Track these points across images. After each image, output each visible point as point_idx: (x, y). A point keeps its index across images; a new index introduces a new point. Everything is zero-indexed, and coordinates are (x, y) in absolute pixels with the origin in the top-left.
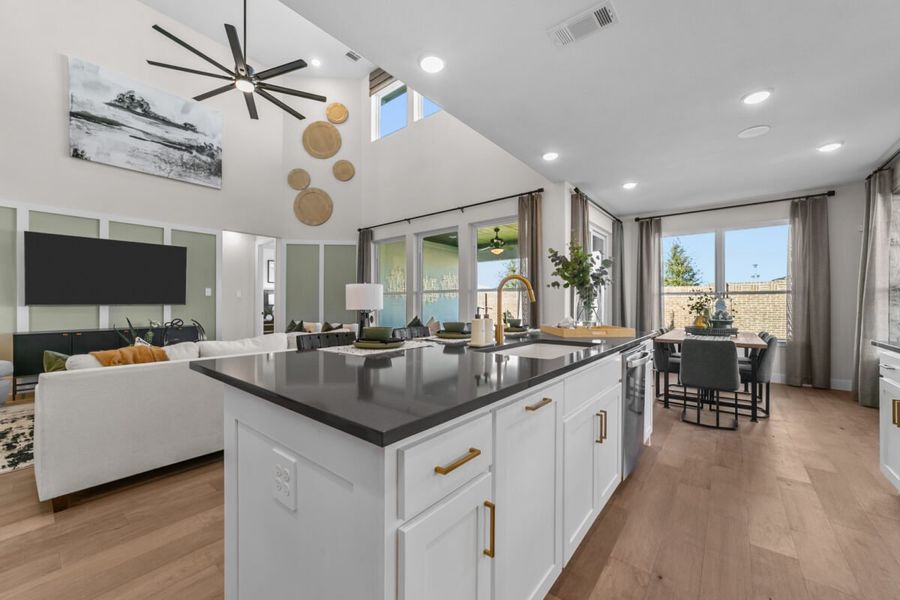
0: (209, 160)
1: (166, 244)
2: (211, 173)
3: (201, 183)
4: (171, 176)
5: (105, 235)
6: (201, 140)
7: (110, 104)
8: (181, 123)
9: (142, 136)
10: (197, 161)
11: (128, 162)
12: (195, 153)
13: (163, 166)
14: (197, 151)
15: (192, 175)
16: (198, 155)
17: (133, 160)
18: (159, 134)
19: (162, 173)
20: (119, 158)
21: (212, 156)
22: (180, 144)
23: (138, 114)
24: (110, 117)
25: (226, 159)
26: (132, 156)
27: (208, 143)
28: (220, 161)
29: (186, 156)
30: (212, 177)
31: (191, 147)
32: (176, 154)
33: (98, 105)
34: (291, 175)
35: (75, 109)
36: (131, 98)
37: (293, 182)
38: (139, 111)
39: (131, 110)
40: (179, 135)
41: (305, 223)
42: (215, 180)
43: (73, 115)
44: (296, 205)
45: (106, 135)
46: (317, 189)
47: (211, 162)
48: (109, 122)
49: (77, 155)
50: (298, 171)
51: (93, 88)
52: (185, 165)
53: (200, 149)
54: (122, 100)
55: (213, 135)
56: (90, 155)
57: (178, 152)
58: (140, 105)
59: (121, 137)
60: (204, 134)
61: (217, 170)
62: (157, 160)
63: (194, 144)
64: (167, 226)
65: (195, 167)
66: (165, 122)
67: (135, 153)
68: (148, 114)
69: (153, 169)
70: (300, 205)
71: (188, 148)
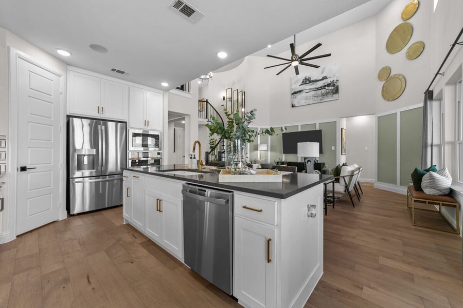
0: (333, 88)
1: (317, 129)
2: (334, 93)
3: (330, 100)
4: (318, 101)
5: (300, 130)
6: (328, 81)
7: (300, 85)
8: (321, 78)
9: (309, 91)
10: (328, 91)
11: (305, 103)
12: (326, 88)
13: (315, 98)
14: (328, 86)
15: (326, 98)
16: (328, 88)
17: (307, 101)
18: (314, 87)
19: (315, 102)
20: (303, 102)
21: (334, 85)
22: (321, 87)
24: (300, 89)
25: (341, 85)
26: (306, 100)
27: (332, 81)
28: (338, 86)
29: (323, 91)
30: (334, 95)
31: (325, 86)
33: (298, 87)
34: (379, 73)
35: (293, 92)
36: (306, 79)
37: (380, 77)
38: (308, 82)
39: (305, 84)
40: (320, 84)
41: (388, 100)
42: (336, 96)
43: (292, 94)
44: (383, 91)
45: (299, 96)
46: (395, 75)
47: (333, 89)
48: (300, 91)
49: (293, 106)
50: (383, 69)
51: (296, 83)
52: (323, 95)
53: (329, 85)
54: (303, 82)
55: (334, 76)
56: (296, 105)
57: (320, 91)
58: (308, 80)
59: (303, 95)
60: (330, 77)
61: (336, 91)
62: (313, 98)
63: (326, 84)
64: (317, 123)
65: (327, 94)
66: (316, 81)
67: (306, 98)
68: (310, 82)
69: (312, 102)
70: (385, 90)
71: (324, 87)
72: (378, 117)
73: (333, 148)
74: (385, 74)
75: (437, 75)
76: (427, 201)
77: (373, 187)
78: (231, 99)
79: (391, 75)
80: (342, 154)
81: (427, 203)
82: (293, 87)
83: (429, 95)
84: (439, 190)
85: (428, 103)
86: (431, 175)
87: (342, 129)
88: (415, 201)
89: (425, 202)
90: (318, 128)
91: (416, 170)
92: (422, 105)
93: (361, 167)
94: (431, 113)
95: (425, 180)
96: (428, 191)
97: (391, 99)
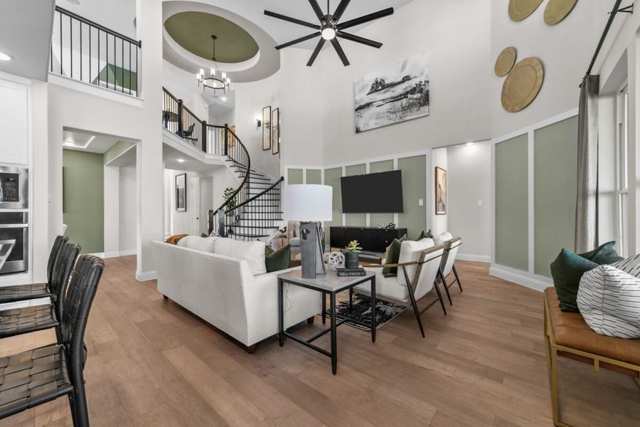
0: (419, 95)
1: (394, 170)
2: (421, 105)
3: (415, 116)
4: (397, 121)
5: (368, 172)
6: (413, 83)
7: (368, 94)
8: (400, 79)
9: (381, 103)
10: (411, 101)
11: (376, 124)
12: (409, 96)
13: (392, 116)
14: (411, 93)
15: (409, 114)
16: (412, 96)
17: (377, 121)
18: (389, 96)
19: (392, 122)
20: (372, 125)
21: (421, 91)
22: (401, 95)
23: (380, 90)
24: (368, 101)
25: (433, 89)
26: (377, 119)
27: (417, 83)
28: (428, 91)
29: (404, 101)
30: (421, 109)
31: (407, 93)
32: (398, 104)
33: (364, 98)
34: (497, 62)
35: (357, 107)
36: (377, 83)
37: (498, 70)
38: (380, 88)
39: (377, 91)
40: (399, 90)
41: (513, 111)
42: (425, 109)
43: (356, 110)
44: (503, 94)
45: (367, 113)
46: (525, 60)
47: (419, 97)
48: (368, 105)
49: (358, 131)
50: (503, 52)
51: (361, 90)
52: (404, 109)
53: (413, 91)
54: (373, 87)
55: (422, 74)
56: (362, 129)
57: (400, 102)
58: (381, 83)
59: (373, 110)
60: (415, 77)
61: (425, 100)
62: (389, 114)
63: (409, 89)
64: (395, 157)
65: (410, 106)
66: (393, 85)
67: (378, 117)
68: (384, 87)
69: (387, 122)
70: (506, 92)
71: (405, 95)
72: (496, 144)
73: (421, 202)
74: (508, 63)
75: (613, 14)
76: (597, 358)
77: (486, 274)
78: (269, 125)
79: (518, 61)
80: (436, 214)
81: (597, 363)
82: (358, 98)
83: (591, 86)
84: (630, 323)
85: (589, 101)
86: (606, 277)
87: (436, 168)
88: (559, 353)
89: (591, 361)
90: (396, 168)
91: (563, 256)
92: (575, 111)
93: (460, 239)
94: (595, 124)
95: (588, 287)
96: (597, 322)
97: (517, 108)
